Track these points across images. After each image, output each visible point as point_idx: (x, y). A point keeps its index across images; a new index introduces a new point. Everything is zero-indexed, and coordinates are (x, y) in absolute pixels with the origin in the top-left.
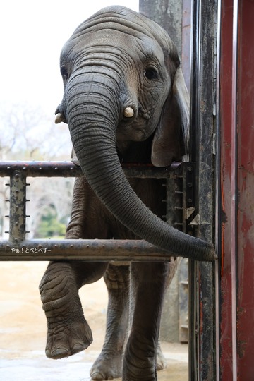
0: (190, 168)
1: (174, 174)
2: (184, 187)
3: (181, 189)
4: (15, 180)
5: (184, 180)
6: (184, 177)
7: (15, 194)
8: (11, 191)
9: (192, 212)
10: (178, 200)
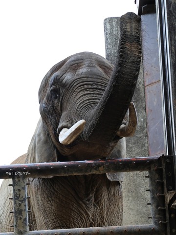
0: (168, 160)
1: (155, 166)
2: (164, 176)
3: (162, 178)
4: (16, 180)
5: (164, 170)
6: (163, 167)
7: (17, 192)
8: (14, 190)
9: (173, 194)
10: (160, 188)
